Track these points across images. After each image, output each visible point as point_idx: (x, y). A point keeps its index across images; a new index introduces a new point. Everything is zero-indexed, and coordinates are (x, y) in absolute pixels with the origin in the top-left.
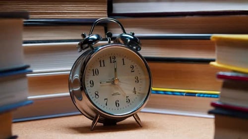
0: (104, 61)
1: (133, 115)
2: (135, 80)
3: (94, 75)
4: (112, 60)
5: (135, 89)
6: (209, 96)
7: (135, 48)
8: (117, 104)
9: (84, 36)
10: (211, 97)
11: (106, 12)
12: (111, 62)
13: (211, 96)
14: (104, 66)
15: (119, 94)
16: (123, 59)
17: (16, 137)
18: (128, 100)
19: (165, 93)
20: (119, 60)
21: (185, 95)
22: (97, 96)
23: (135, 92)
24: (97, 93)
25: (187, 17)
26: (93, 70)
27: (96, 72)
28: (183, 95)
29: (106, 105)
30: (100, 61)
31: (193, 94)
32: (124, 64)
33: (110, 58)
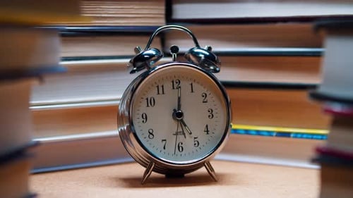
0: (163, 86)
1: (204, 164)
2: (209, 114)
3: (148, 106)
4: (176, 85)
5: (207, 126)
6: (310, 137)
7: (212, 68)
8: (180, 148)
9: (137, 50)
10: (312, 138)
11: (163, 16)
12: (173, 88)
13: (312, 136)
14: (163, 93)
15: (183, 134)
16: (192, 84)
17: (35, 195)
18: (196, 142)
19: (247, 132)
20: (185, 85)
21: (276, 136)
22: (151, 136)
23: (207, 131)
24: (151, 131)
25: (279, 25)
26: (147, 99)
27: (151, 102)
28: (272, 136)
29: (164, 148)
30: (158, 87)
31: (287, 135)
32: (192, 91)
33: (173, 82)
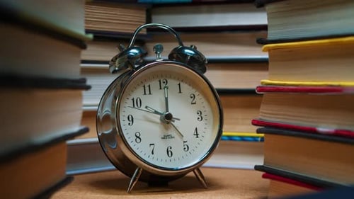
0: (149, 86)
1: (193, 170)
2: (198, 116)
3: (134, 107)
4: (163, 85)
5: (196, 129)
8: (169, 152)
12: (161, 89)
14: (150, 94)
15: (172, 137)
16: (179, 85)
18: (186, 147)
22: (138, 140)
23: (197, 135)
24: (138, 135)
26: (133, 99)
27: (137, 103)
28: (257, 141)
29: (153, 153)
30: (144, 86)
32: (180, 92)
33: (160, 81)
